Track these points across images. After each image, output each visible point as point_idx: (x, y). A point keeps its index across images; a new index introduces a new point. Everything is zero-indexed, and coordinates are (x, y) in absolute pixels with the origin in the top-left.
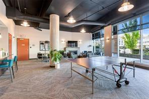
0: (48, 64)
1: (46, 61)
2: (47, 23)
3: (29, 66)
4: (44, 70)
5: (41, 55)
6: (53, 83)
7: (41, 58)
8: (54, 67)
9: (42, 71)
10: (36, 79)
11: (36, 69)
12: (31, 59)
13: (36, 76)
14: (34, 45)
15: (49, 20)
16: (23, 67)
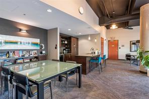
0: (138, 68)
1: (137, 65)
2: (137, 18)
3: (116, 66)
4: (130, 74)
5: (130, 56)
6: (136, 90)
7: (129, 59)
8: (146, 73)
9: (126, 73)
10: (118, 79)
11: (122, 69)
12: (120, 60)
13: (119, 76)
14: (123, 46)
15: (139, 14)
16: (111, 65)
